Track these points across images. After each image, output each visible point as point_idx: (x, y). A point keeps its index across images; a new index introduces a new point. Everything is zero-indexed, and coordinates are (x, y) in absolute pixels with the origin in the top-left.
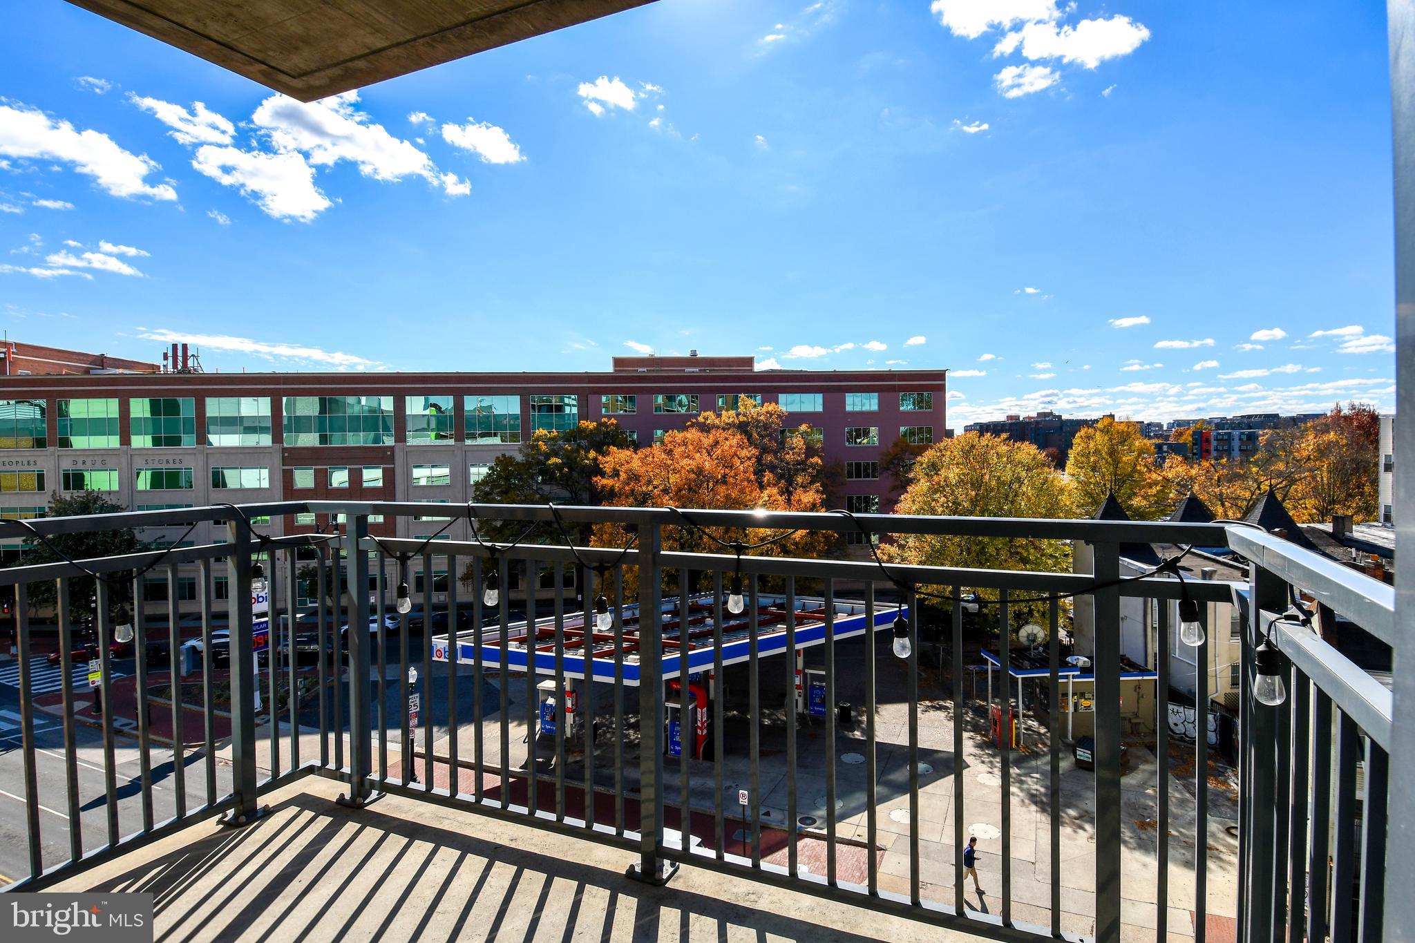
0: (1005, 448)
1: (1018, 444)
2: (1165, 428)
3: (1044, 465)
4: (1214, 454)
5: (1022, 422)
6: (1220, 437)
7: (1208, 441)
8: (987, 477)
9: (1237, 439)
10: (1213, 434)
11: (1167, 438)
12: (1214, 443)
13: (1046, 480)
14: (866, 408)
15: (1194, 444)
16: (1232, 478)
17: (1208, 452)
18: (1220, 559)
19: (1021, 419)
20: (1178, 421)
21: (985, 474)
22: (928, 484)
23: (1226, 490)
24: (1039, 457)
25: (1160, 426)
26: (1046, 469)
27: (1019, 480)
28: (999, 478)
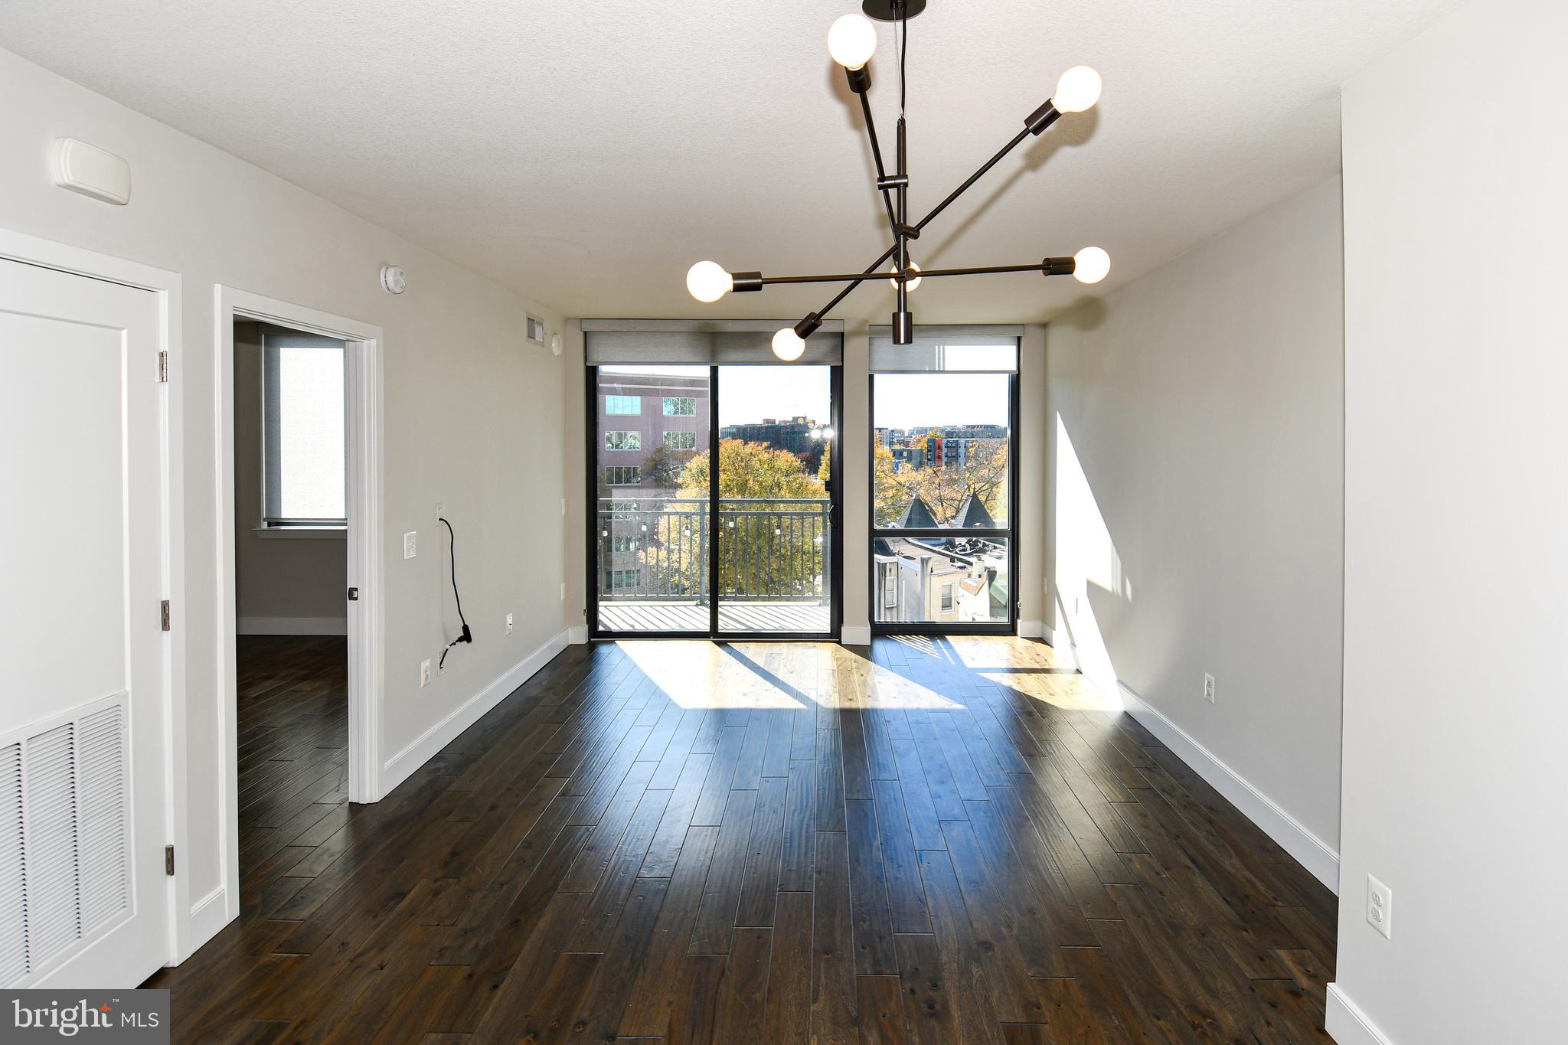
0: (766, 455)
1: (777, 452)
2: (906, 435)
3: (799, 471)
4: (945, 459)
5: (778, 426)
6: (950, 445)
7: (940, 448)
8: (751, 482)
9: (962, 446)
10: (944, 441)
11: (907, 444)
12: (945, 450)
13: (801, 484)
14: (627, 412)
15: (929, 451)
16: (951, 482)
17: (940, 457)
18: (936, 549)
19: (777, 423)
20: (917, 428)
21: (749, 479)
22: (697, 489)
23: (947, 492)
24: (795, 464)
25: (902, 432)
26: (801, 475)
27: (779, 485)
28: (761, 484)
